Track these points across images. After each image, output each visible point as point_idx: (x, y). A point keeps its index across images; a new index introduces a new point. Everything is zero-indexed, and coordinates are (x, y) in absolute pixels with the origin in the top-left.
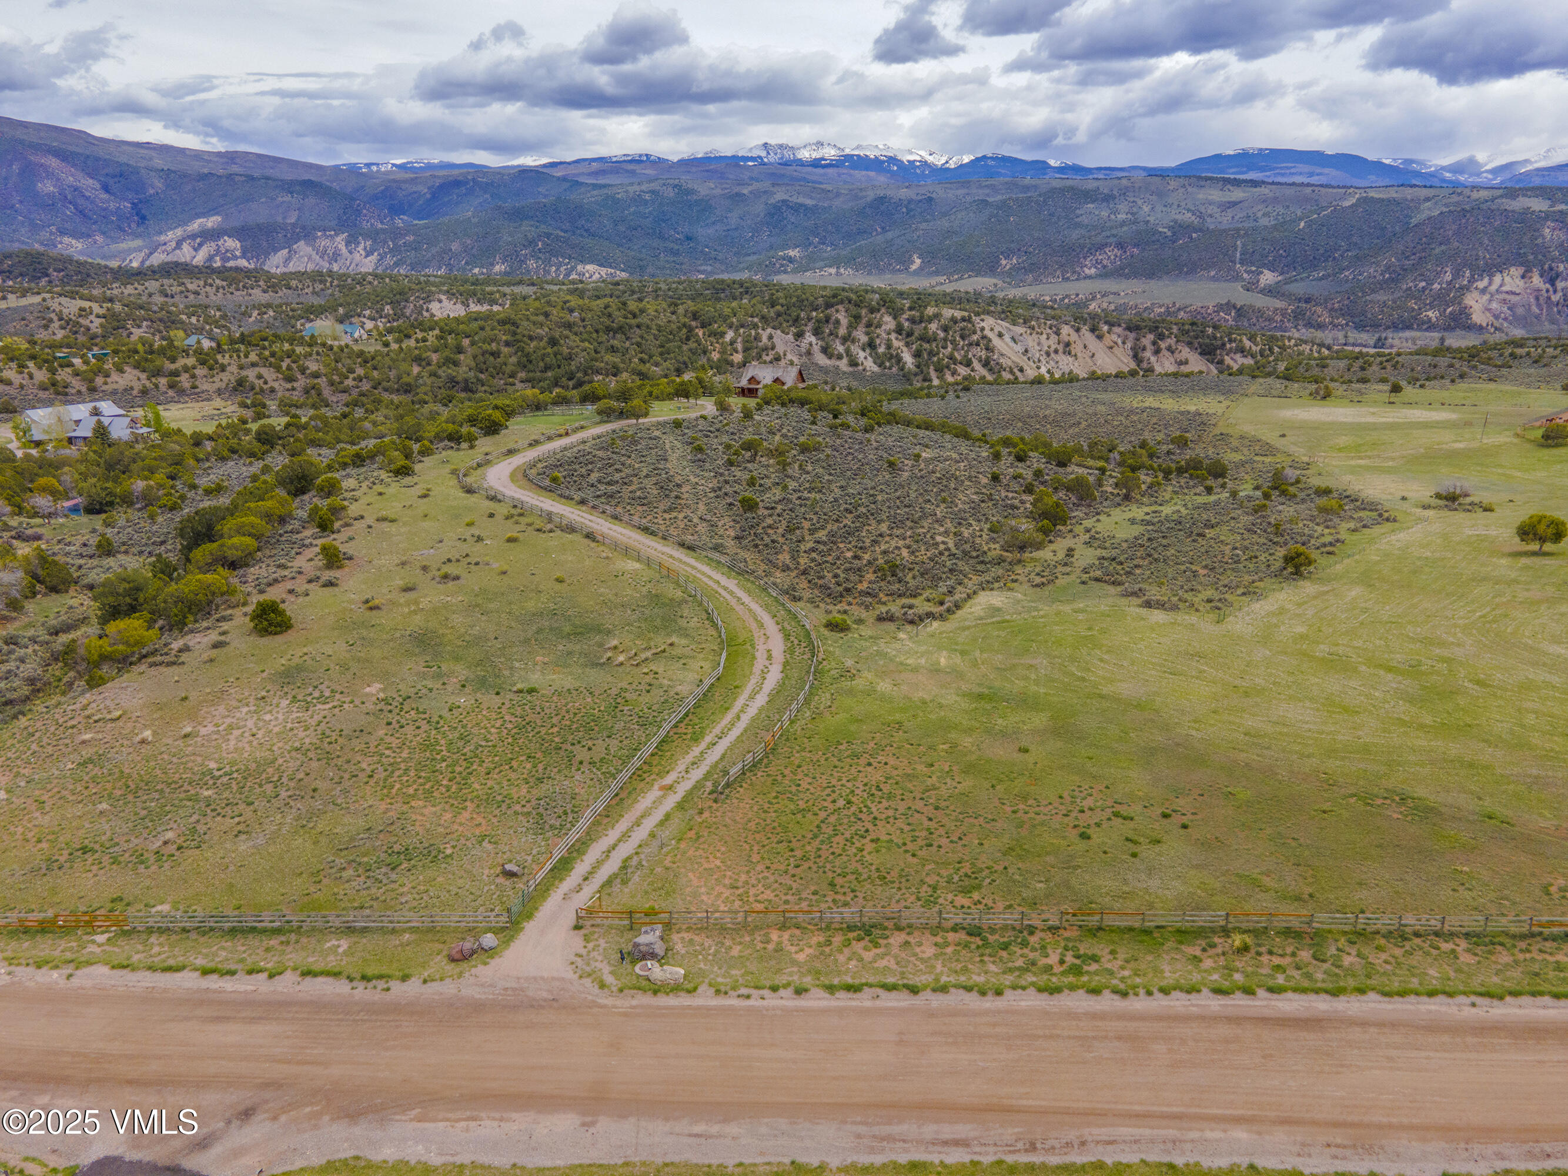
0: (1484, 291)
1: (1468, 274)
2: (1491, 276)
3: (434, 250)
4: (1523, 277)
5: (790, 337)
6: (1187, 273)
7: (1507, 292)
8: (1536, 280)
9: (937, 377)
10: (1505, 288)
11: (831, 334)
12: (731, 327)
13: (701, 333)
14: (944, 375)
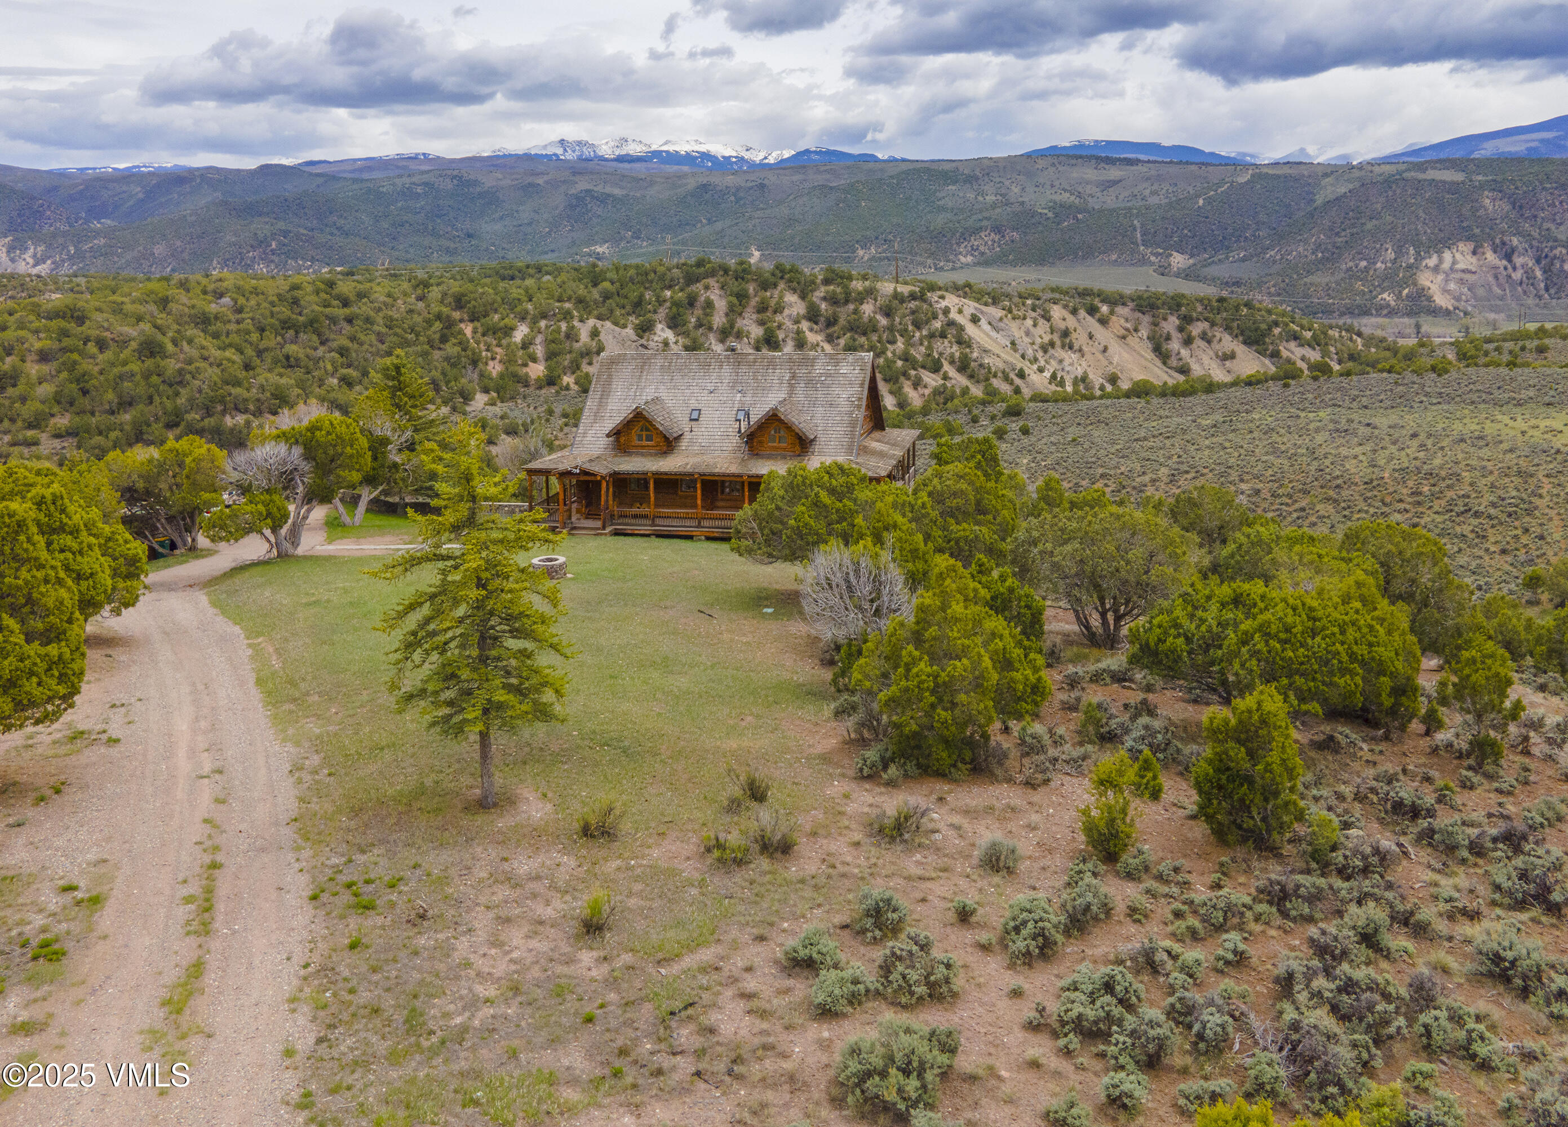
0: (1436, 269)
1: (1412, 251)
2: (1440, 253)
4: (1474, 253)
5: (629, 332)
7: (1463, 271)
8: (1490, 256)
9: (891, 392)
10: (1460, 266)
11: (699, 325)
12: (523, 319)
13: (468, 329)
14: (901, 388)
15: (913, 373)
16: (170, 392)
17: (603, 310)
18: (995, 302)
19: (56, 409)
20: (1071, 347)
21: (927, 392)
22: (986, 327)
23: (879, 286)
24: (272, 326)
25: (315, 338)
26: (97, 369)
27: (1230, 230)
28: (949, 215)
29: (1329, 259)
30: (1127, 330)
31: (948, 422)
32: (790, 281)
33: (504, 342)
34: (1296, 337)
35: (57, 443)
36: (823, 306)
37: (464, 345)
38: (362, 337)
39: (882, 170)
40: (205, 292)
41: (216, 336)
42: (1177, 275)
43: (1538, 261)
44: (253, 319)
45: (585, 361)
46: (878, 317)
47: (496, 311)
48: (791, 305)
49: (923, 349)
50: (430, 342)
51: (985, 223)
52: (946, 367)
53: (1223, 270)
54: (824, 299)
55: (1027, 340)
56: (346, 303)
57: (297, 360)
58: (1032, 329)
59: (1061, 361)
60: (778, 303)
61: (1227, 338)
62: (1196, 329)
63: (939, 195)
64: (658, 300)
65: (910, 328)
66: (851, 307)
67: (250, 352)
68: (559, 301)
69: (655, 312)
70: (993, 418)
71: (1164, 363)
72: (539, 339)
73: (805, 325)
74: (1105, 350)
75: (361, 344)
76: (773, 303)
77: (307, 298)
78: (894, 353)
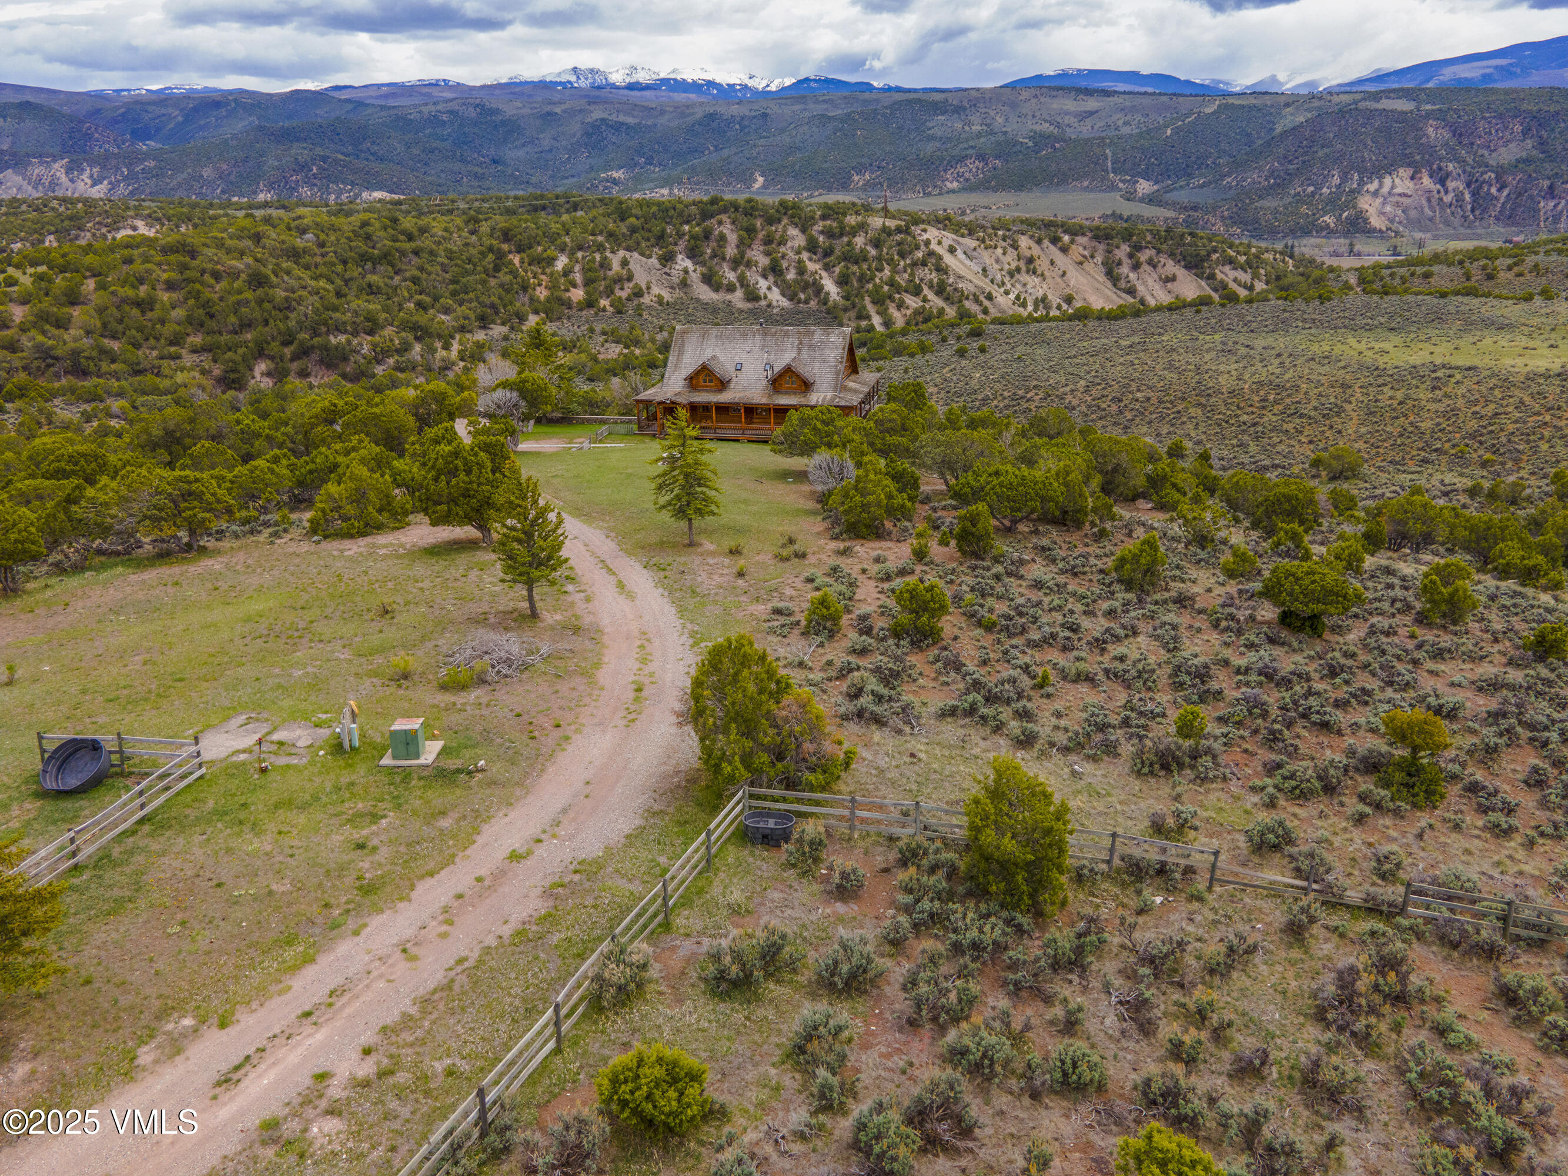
0: (1376, 193)
1: (1356, 177)
2: (1381, 178)
3: (181, 177)
4: (1412, 178)
5: (654, 261)
6: (1058, 184)
7: (1400, 195)
8: (1427, 181)
9: (878, 313)
10: (1397, 191)
11: (714, 255)
12: (562, 250)
13: (516, 260)
14: (887, 309)
15: (897, 296)
16: (280, 315)
17: (631, 243)
18: (971, 233)
19: (189, 330)
20: (1034, 273)
21: (909, 312)
22: (962, 256)
23: (870, 220)
24: (351, 258)
25: (390, 269)
26: (216, 296)
27: (1193, 159)
28: (937, 144)
29: (1279, 185)
30: (1084, 257)
31: (922, 342)
32: (792, 216)
33: (548, 271)
34: (1231, 261)
35: (195, 357)
36: (821, 238)
37: (514, 273)
38: (428, 266)
39: (877, 100)
40: (289, 229)
41: (307, 267)
42: (1142, 200)
43: (1468, 185)
44: (335, 252)
45: (617, 287)
46: (869, 248)
47: (539, 244)
48: (793, 238)
49: (906, 276)
50: (486, 271)
51: (970, 152)
52: (926, 291)
53: (1182, 196)
54: (822, 232)
55: (997, 266)
56: (410, 238)
57: (378, 288)
58: (1001, 257)
59: (1025, 285)
60: (782, 236)
61: (1170, 263)
62: (1144, 256)
63: (930, 124)
64: (677, 234)
65: (896, 257)
66: (845, 239)
67: (339, 282)
68: (593, 234)
69: (676, 244)
70: (959, 338)
71: (1115, 285)
72: (577, 268)
73: (805, 256)
74: (1064, 274)
75: (429, 274)
76: (777, 236)
77: (378, 234)
78: (881, 279)
